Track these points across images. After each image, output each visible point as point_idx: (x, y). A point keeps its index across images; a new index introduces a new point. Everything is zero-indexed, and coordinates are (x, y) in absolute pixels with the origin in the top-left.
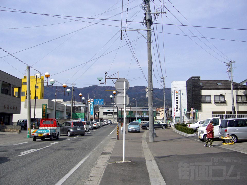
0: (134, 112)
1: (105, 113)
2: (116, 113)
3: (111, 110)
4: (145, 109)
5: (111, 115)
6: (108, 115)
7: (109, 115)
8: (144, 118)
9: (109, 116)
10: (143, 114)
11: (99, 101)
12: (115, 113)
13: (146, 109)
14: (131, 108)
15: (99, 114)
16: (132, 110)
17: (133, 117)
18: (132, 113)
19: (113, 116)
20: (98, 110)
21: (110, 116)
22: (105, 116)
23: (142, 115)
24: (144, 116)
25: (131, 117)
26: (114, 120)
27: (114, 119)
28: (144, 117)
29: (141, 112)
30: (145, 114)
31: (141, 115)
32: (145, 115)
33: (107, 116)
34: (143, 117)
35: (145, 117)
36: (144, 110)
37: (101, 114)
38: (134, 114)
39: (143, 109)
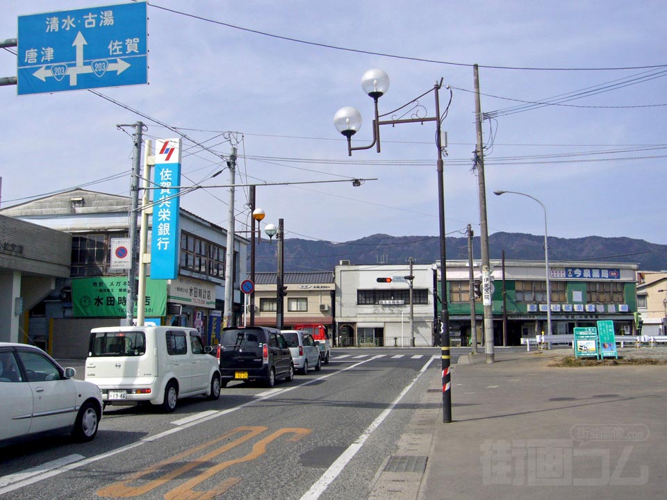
0: (519, 287)
1: (368, 296)
2: (425, 292)
3: (398, 279)
4: (578, 272)
5: (398, 305)
6: (385, 306)
7: (390, 305)
8: (577, 318)
9: (387, 310)
10: (571, 296)
11: (80, 42)
12: (421, 295)
13: (582, 269)
14: (503, 268)
15: (337, 298)
16: (509, 277)
17: (518, 315)
18: (510, 293)
19: (407, 309)
20: (333, 281)
21: (395, 310)
22: (368, 309)
23: (564, 302)
24: (575, 306)
25: (505, 314)
26: (414, 329)
27: (417, 323)
28: (573, 313)
29: (560, 288)
30: (577, 296)
31: (561, 302)
32: (580, 300)
33: (380, 309)
34: (567, 314)
35: (579, 313)
36: (575, 276)
37: (348, 298)
38: (519, 297)
39: (567, 269)
